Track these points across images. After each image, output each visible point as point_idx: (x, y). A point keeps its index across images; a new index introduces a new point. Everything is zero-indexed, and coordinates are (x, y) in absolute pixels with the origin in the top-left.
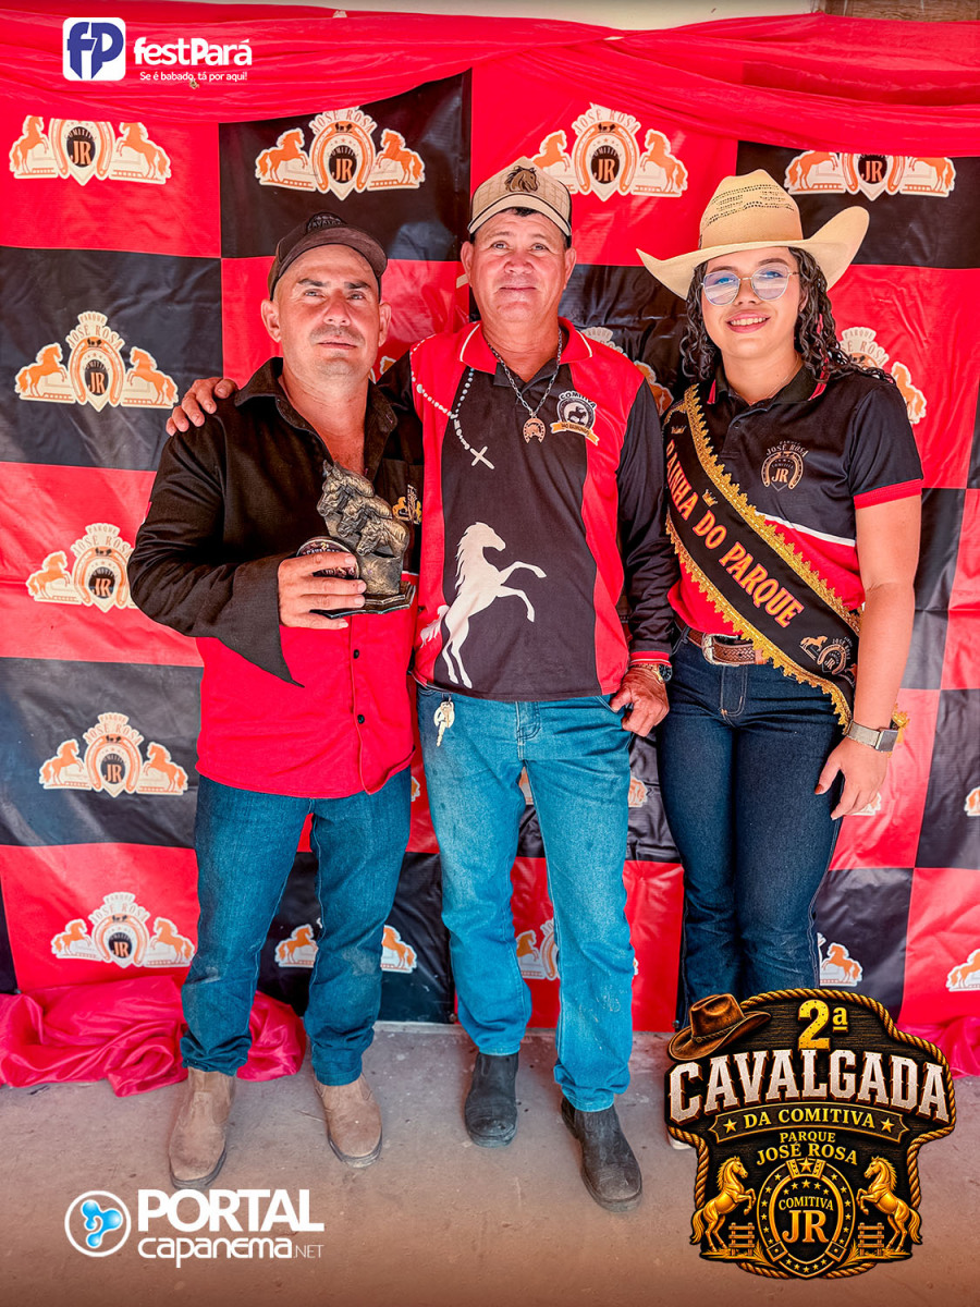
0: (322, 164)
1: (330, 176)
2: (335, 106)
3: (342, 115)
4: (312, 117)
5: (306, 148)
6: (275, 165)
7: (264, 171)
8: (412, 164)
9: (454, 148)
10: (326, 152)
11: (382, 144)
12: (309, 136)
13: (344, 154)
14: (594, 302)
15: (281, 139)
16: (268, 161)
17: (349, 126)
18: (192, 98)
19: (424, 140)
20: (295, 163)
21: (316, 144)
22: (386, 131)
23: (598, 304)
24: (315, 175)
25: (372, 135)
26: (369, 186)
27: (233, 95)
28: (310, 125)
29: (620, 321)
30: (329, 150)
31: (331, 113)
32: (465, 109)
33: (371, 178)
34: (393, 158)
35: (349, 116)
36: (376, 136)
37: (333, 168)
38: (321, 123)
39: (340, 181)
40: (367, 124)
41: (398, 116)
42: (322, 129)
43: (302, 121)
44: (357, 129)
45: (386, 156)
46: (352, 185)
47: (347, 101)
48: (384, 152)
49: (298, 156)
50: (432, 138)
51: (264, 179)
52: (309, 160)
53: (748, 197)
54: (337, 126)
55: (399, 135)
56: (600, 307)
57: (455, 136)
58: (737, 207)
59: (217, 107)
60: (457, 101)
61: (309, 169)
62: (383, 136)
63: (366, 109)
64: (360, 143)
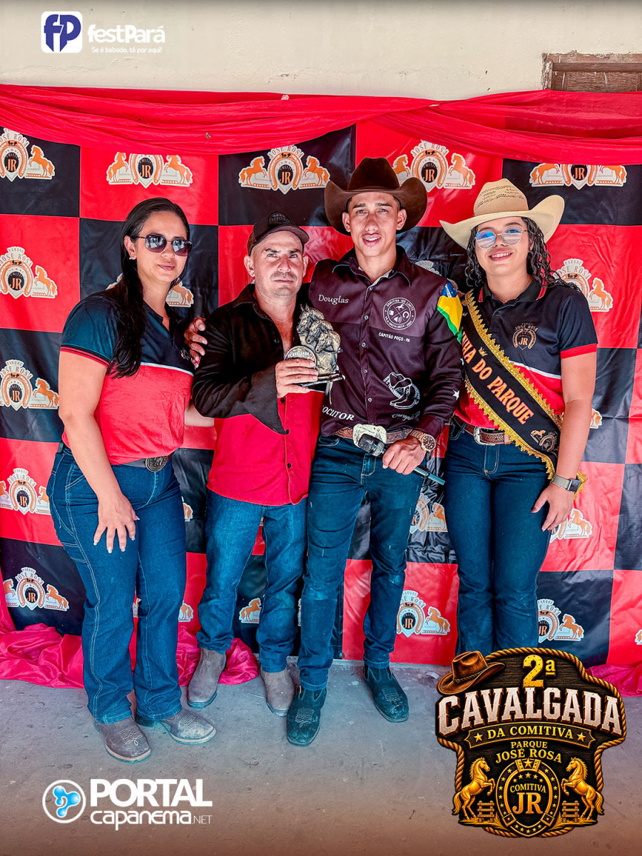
0: (274, 175)
1: (278, 182)
2: (281, 145)
3: (285, 149)
4: (270, 151)
5: (266, 167)
6: (249, 176)
7: (243, 180)
8: (323, 174)
9: (346, 165)
10: (276, 168)
11: (307, 164)
12: (267, 160)
13: (286, 169)
14: (423, 247)
15: (252, 162)
16: (246, 174)
17: (289, 155)
18: (207, 143)
19: (330, 162)
20: (259, 175)
21: (271, 165)
22: (309, 157)
23: (425, 249)
24: (271, 181)
25: (301, 159)
26: (300, 187)
27: (228, 141)
28: (268, 154)
29: (437, 257)
30: (278, 167)
31: (279, 148)
32: (352, 145)
33: (301, 182)
34: (313, 172)
35: (289, 149)
36: (304, 160)
37: (280, 177)
38: (274, 153)
39: (284, 184)
40: (298, 153)
41: (315, 149)
42: (274, 156)
43: (264, 153)
44: (293, 156)
45: (309, 171)
46: (290, 186)
47: (289, 142)
48: (308, 168)
49: (261, 171)
50: (334, 160)
51: (243, 183)
52: (267, 173)
53: (498, 192)
54: (282, 154)
55: (316, 159)
56: (426, 249)
57: (347, 159)
58: (493, 197)
59: (219, 147)
60: (348, 141)
61: (267, 178)
62: (308, 160)
63: (298, 146)
64: (295, 163)
